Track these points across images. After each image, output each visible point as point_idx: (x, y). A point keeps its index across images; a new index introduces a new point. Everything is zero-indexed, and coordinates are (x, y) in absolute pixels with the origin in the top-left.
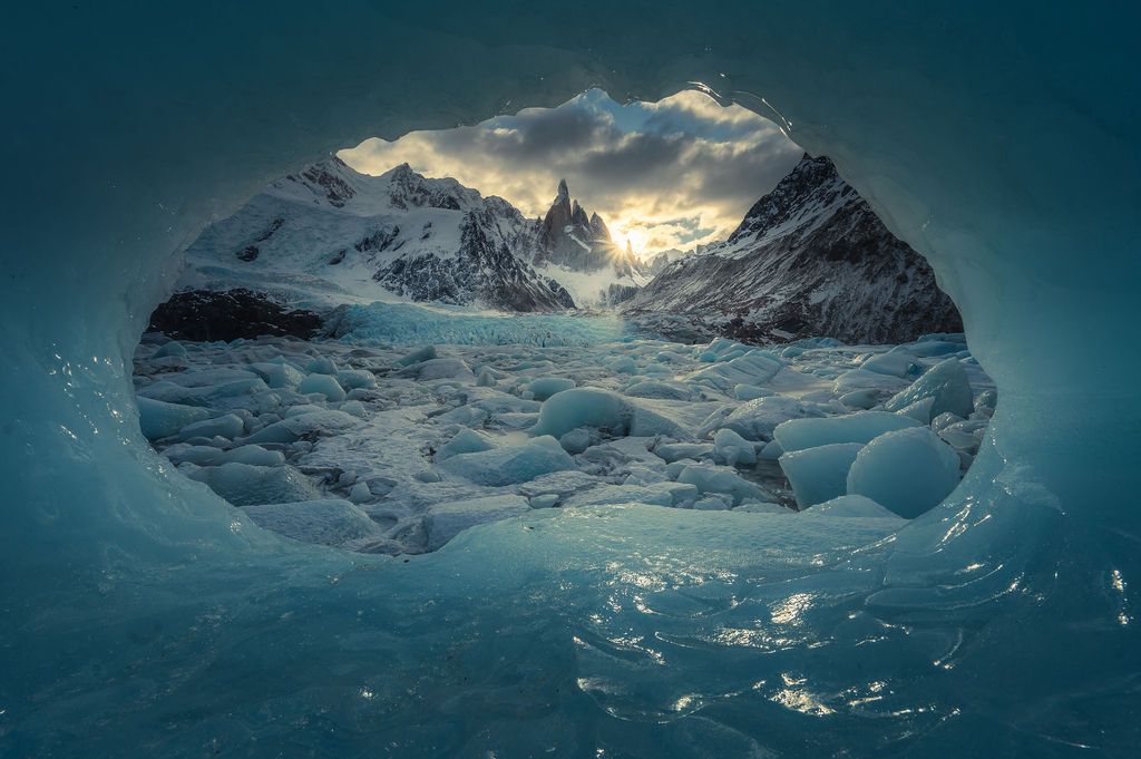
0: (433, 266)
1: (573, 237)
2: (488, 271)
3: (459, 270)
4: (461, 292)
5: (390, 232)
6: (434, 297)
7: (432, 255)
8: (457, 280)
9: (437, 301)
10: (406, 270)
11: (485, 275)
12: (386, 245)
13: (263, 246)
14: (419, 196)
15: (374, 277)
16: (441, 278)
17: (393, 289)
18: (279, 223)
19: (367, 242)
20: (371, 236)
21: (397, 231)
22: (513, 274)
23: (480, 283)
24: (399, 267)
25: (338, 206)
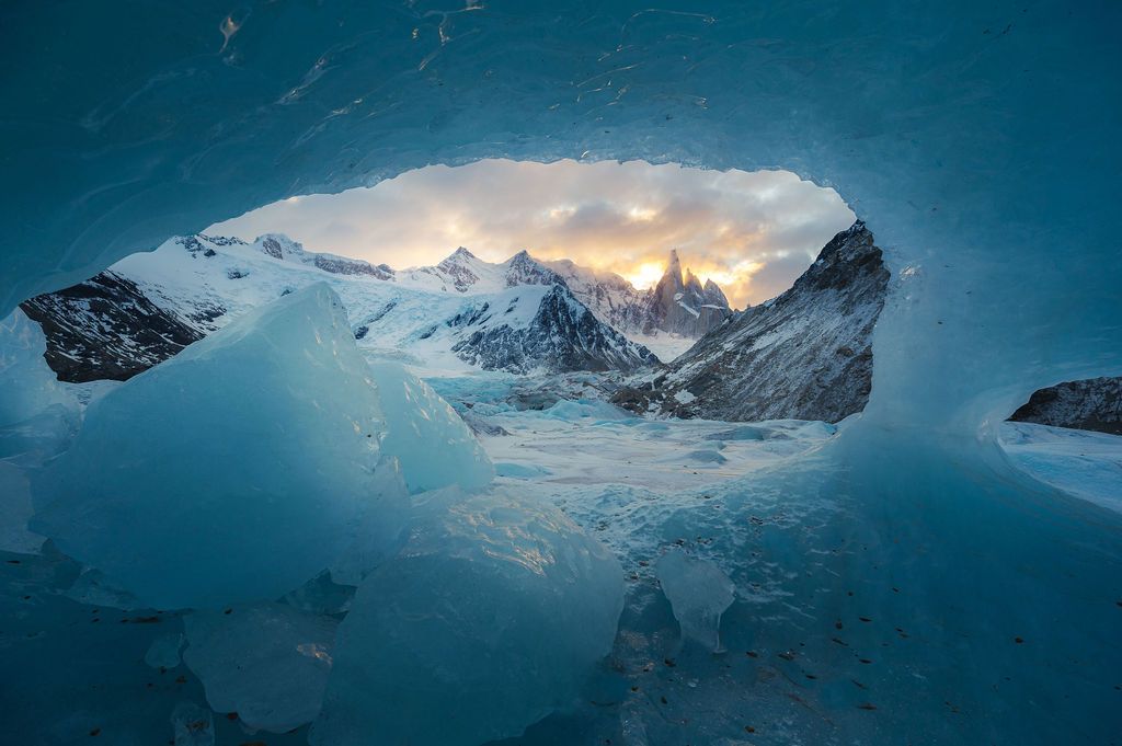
0: (505, 337)
1: (682, 304)
2: (556, 339)
3: (528, 339)
4: (527, 359)
5: (479, 308)
6: (502, 365)
7: (507, 326)
8: (524, 348)
9: (504, 369)
10: (483, 342)
11: (553, 343)
12: (473, 319)
13: (373, 327)
14: (532, 277)
15: (453, 349)
16: (510, 348)
17: (468, 358)
18: (390, 306)
19: (458, 318)
20: (462, 313)
21: (486, 307)
22: (590, 343)
23: (546, 351)
24: (478, 337)
25: (462, 291)
